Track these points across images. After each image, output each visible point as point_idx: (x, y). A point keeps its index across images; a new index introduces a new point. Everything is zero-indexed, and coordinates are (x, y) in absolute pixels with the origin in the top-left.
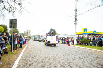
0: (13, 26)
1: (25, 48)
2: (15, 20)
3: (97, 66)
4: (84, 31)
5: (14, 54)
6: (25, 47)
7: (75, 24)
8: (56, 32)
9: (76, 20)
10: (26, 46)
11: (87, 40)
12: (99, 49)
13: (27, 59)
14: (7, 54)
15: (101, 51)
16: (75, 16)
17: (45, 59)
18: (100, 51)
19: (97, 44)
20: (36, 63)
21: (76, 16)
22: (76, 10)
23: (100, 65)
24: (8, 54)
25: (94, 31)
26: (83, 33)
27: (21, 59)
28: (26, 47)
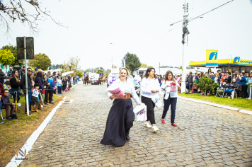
0: (25, 54)
1: (60, 103)
2: (30, 40)
3: (209, 149)
4: (210, 58)
5: (29, 118)
6: (61, 100)
7: (183, 42)
8: (140, 61)
9: (185, 31)
10: (65, 98)
11: (211, 83)
12: (235, 105)
13: (58, 130)
14: (14, 120)
15: (238, 111)
16: (184, 23)
17: (98, 131)
18: (237, 109)
19: (233, 93)
20: (76, 141)
21: (186, 22)
22: (186, 7)
23: (216, 147)
24: (17, 120)
25: (236, 58)
26: (207, 64)
27: (43, 132)
28: (63, 102)
